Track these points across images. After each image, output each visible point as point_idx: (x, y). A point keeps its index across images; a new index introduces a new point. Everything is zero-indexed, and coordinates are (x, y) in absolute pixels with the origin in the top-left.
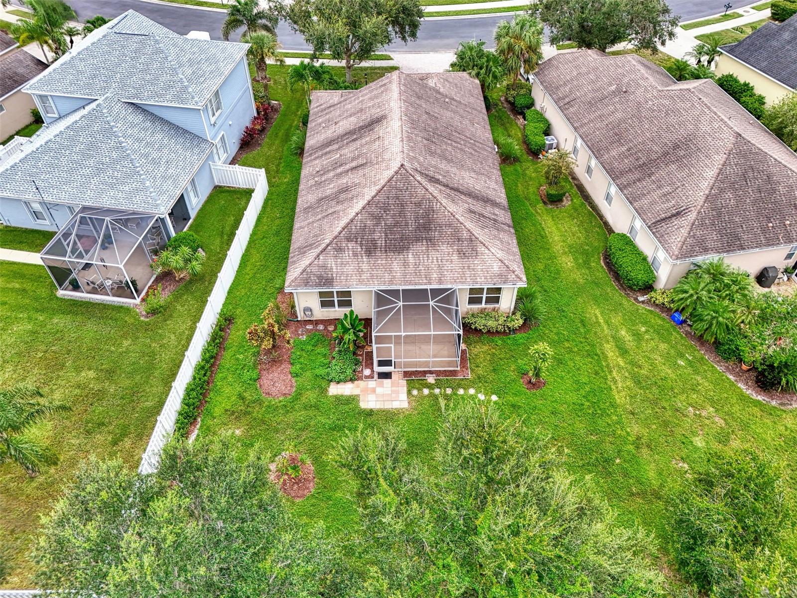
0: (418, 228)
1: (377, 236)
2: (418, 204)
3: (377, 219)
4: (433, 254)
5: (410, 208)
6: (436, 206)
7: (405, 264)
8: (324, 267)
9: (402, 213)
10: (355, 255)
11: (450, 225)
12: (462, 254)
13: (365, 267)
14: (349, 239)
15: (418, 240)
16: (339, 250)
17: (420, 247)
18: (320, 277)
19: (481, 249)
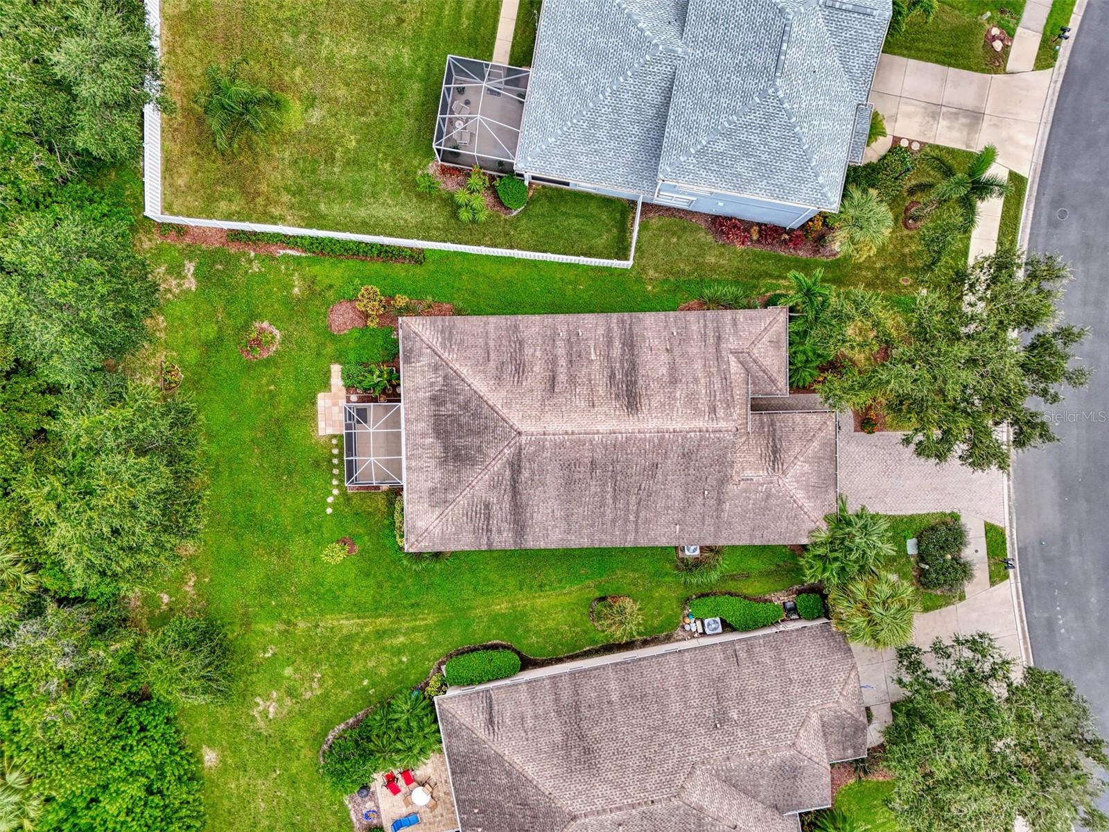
0: (457, 449)
1: (449, 406)
2: (479, 450)
3: (465, 407)
4: (433, 463)
5: (477, 441)
6: (478, 468)
7: (424, 435)
8: (420, 355)
9: (471, 432)
10: (432, 385)
11: (459, 481)
12: (432, 492)
13: (421, 394)
14: (445, 377)
15: (446, 448)
16: (436, 368)
17: (438, 450)
18: (411, 351)
19: (437, 511)
